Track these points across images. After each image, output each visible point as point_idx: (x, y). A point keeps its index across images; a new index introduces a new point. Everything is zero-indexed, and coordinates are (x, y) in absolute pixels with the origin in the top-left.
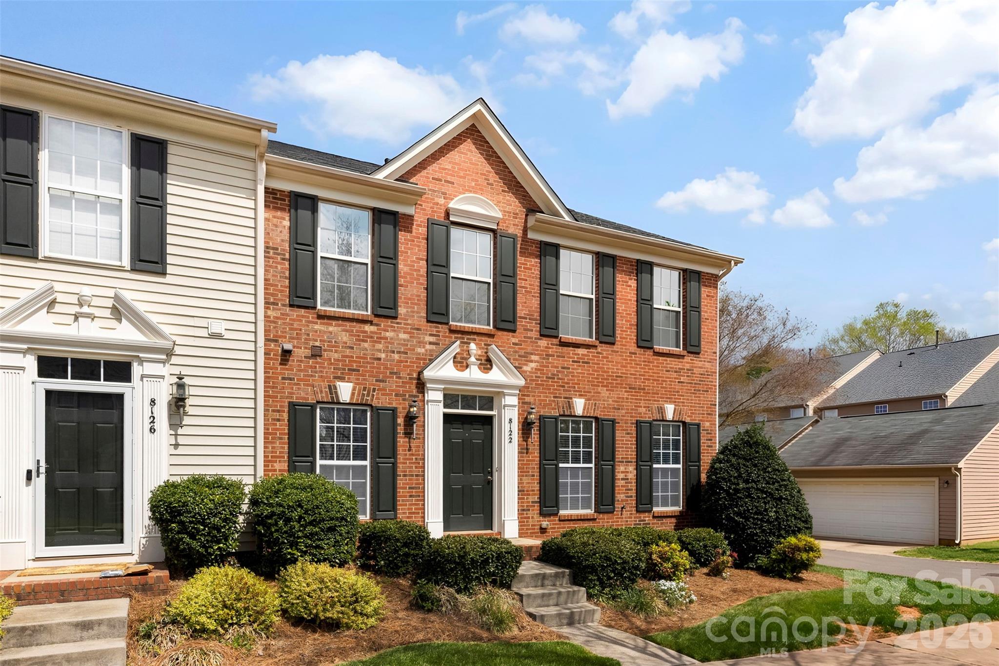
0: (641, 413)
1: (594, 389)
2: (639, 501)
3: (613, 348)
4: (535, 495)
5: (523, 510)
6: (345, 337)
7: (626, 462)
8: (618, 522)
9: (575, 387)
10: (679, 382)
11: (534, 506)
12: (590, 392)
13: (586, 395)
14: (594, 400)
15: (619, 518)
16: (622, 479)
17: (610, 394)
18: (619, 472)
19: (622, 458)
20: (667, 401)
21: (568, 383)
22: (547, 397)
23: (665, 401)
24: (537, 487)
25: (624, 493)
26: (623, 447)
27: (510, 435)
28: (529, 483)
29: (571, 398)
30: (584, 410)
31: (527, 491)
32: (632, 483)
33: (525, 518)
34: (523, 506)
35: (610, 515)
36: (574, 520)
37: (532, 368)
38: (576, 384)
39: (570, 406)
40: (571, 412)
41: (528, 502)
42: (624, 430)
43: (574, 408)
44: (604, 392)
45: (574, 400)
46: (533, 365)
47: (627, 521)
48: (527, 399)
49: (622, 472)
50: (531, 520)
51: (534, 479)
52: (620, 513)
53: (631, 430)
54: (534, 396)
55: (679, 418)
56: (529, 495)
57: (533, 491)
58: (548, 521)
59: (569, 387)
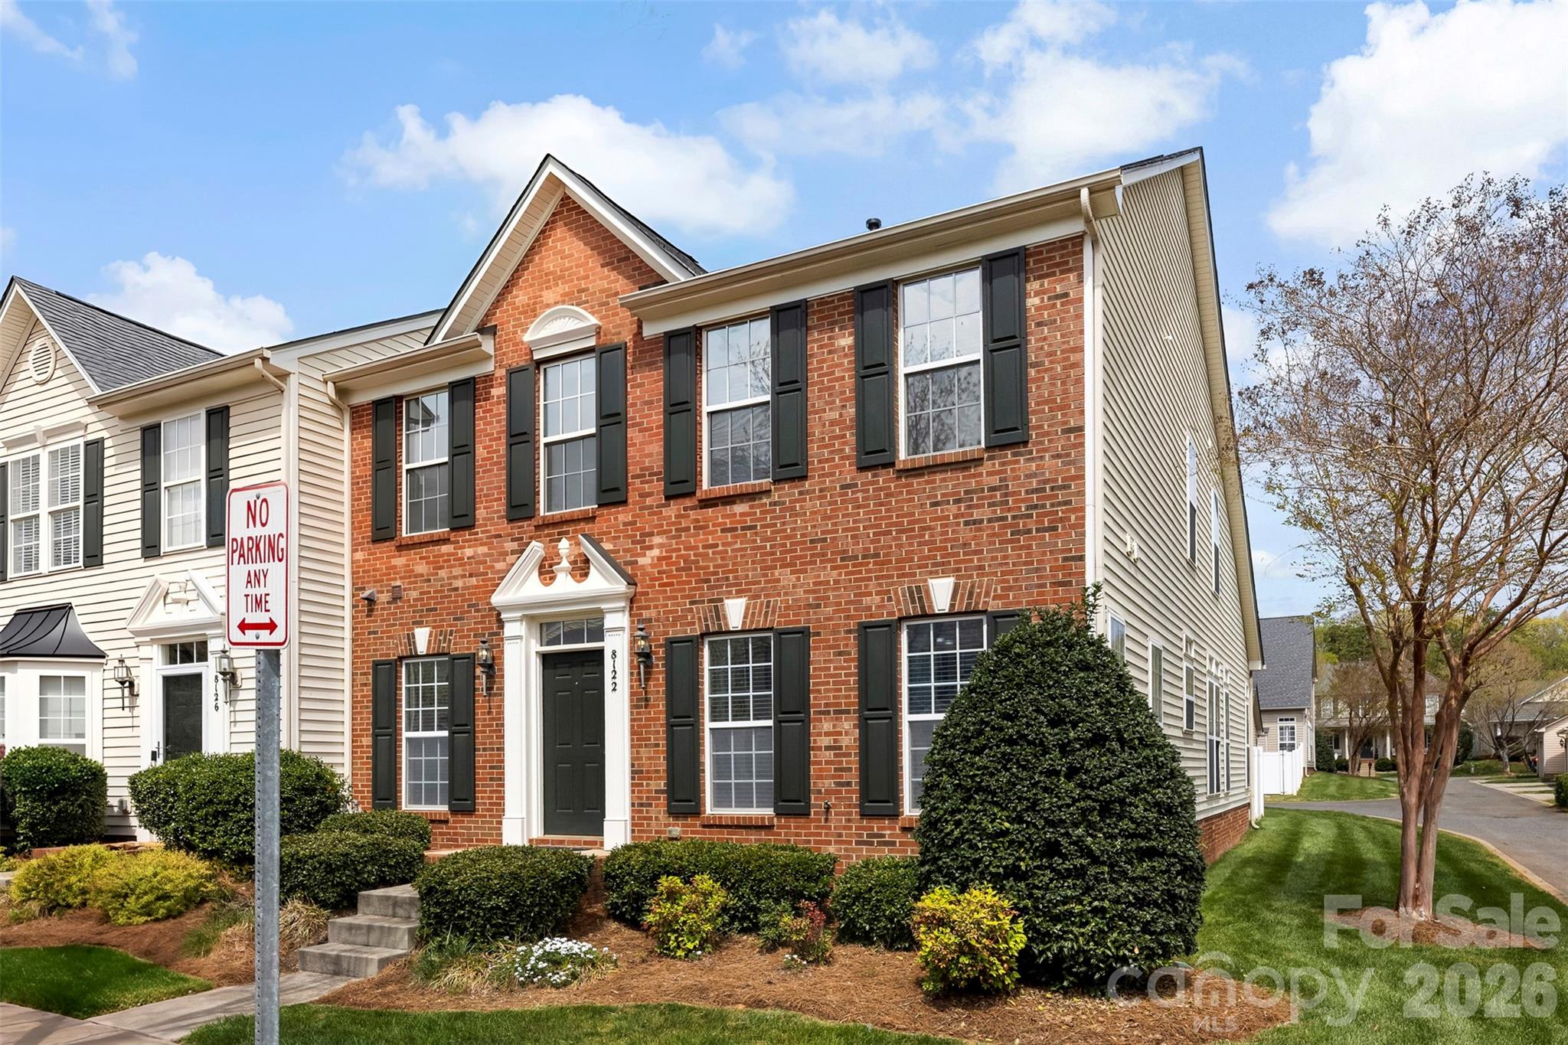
0: (869, 608)
1: (766, 575)
2: (865, 794)
3: (804, 486)
4: (659, 778)
5: (641, 805)
6: (421, 568)
7: (836, 712)
8: (819, 835)
9: (727, 579)
10: (967, 523)
11: (659, 798)
12: (759, 583)
13: (750, 590)
14: (766, 596)
15: (822, 827)
16: (828, 748)
17: (798, 579)
18: (819, 734)
19: (827, 705)
20: (937, 572)
21: (715, 573)
22: (678, 605)
23: (931, 573)
24: (662, 764)
25: (833, 777)
26: (828, 683)
27: (614, 678)
28: (650, 758)
29: (721, 600)
30: (745, 617)
31: (648, 772)
32: (849, 755)
33: (645, 818)
34: (640, 798)
35: (802, 820)
36: (727, 826)
37: (652, 558)
38: (730, 571)
39: (719, 614)
40: (720, 625)
41: (649, 791)
42: (830, 647)
43: (725, 618)
44: (785, 577)
45: (726, 601)
46: (656, 552)
47: (840, 835)
48: (645, 614)
49: (827, 734)
50: (654, 822)
51: (657, 752)
52: (823, 818)
53: (846, 645)
54: (656, 607)
55: (969, 604)
56: (650, 779)
57: (657, 771)
58: (683, 826)
59: (718, 580)
